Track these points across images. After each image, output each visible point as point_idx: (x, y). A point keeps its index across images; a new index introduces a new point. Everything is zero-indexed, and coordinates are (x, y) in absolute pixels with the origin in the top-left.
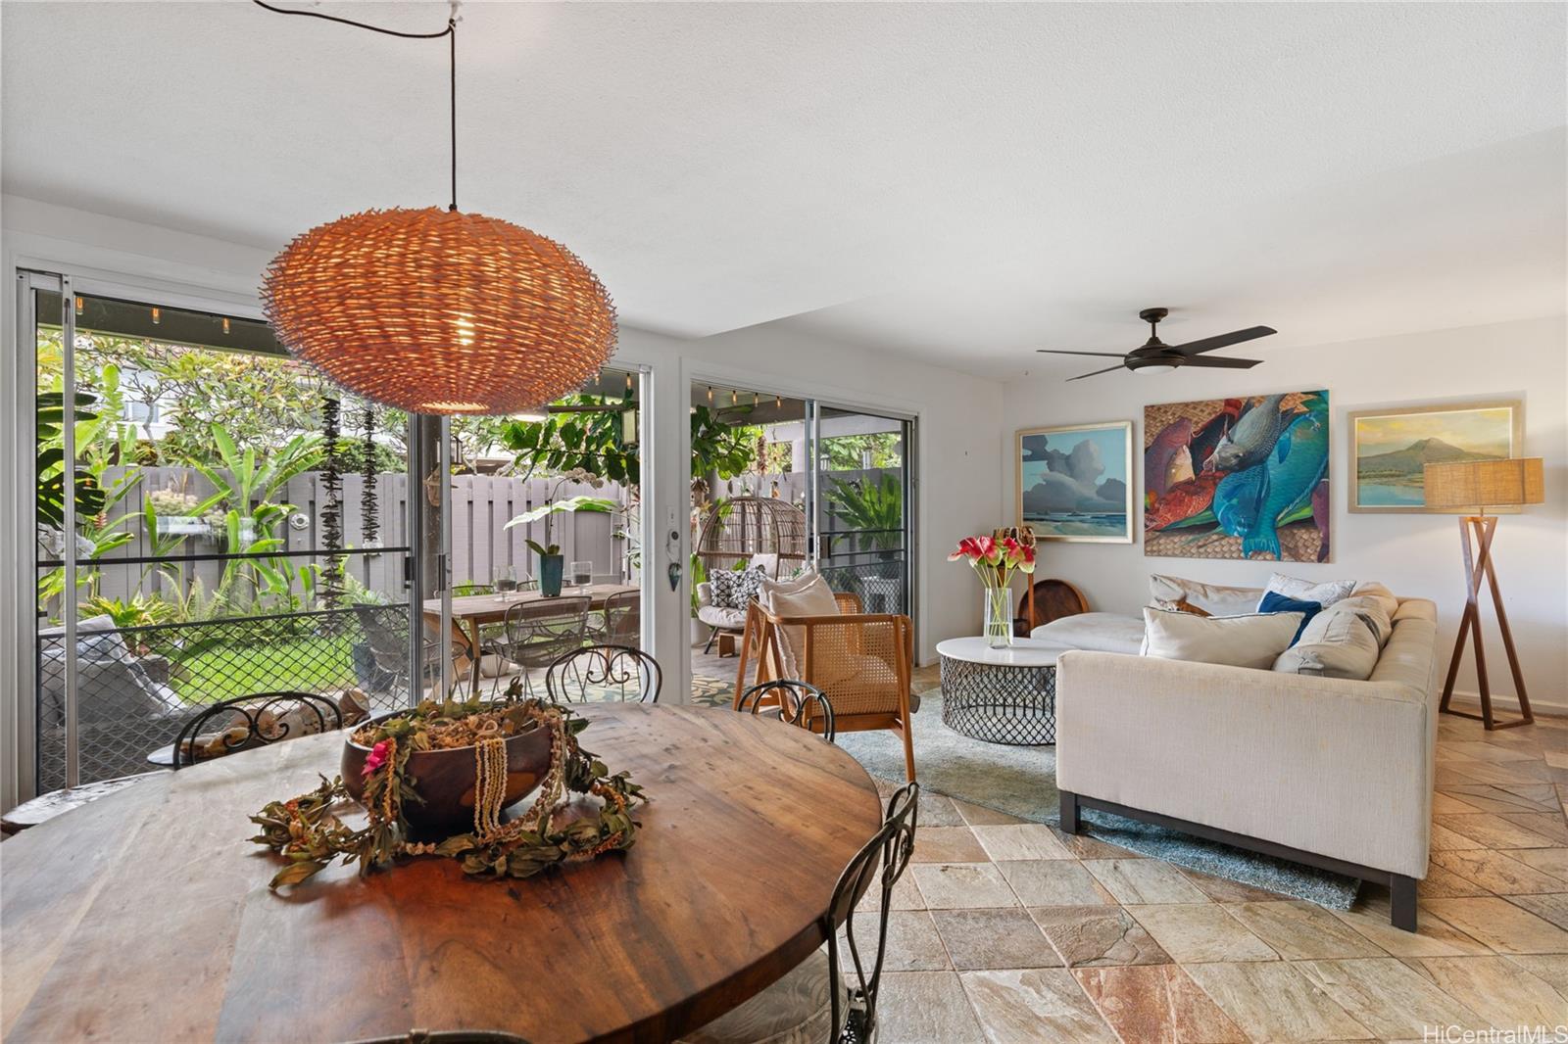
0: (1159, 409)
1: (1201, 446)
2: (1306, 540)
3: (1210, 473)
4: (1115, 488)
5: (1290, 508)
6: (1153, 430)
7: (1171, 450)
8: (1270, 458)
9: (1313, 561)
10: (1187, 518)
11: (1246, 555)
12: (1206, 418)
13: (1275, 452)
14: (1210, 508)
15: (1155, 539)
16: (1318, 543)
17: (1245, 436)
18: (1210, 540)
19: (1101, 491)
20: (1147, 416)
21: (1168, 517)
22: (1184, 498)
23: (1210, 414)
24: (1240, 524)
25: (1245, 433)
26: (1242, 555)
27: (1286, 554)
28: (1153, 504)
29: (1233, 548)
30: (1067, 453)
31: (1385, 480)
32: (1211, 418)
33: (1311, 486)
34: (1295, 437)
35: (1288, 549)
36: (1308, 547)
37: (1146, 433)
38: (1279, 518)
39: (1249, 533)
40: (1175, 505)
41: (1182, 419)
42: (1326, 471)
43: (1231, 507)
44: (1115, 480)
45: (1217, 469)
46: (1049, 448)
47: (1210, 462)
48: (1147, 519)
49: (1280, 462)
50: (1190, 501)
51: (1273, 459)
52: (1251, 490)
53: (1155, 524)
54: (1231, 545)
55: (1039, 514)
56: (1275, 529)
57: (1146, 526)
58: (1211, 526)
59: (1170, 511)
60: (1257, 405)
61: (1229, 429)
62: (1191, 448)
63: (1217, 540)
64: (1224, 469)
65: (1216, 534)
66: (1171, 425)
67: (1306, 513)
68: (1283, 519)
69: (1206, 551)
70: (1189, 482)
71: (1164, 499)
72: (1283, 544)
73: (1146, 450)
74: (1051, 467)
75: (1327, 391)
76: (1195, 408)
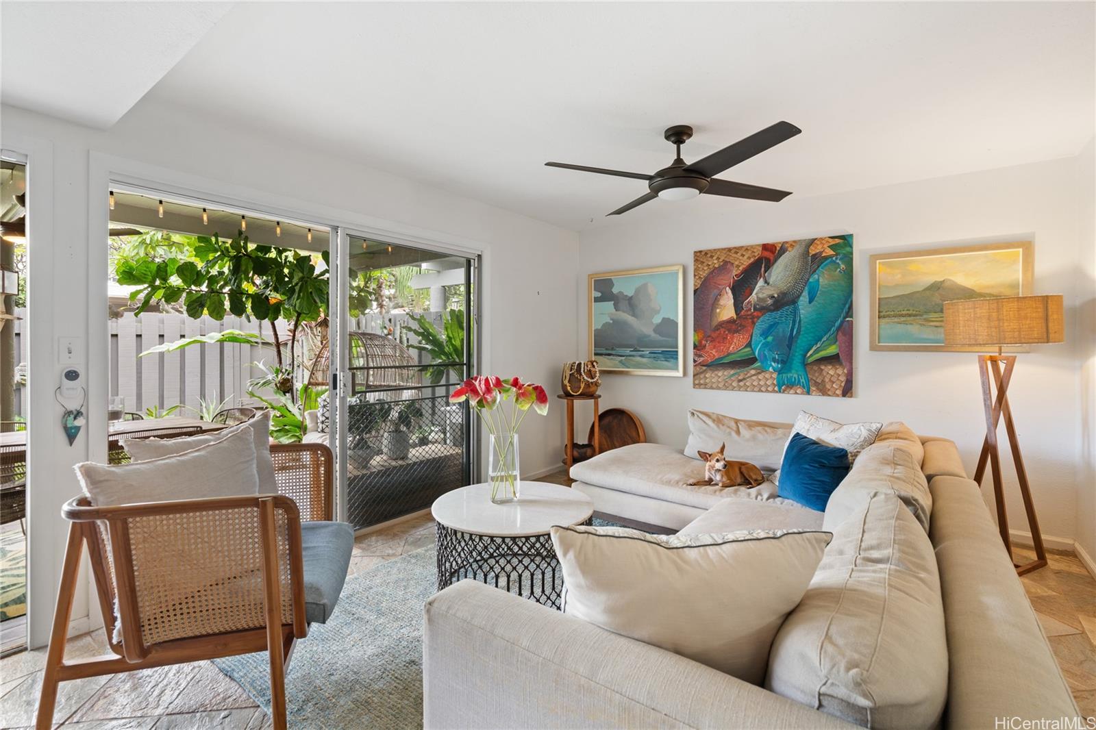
0: (706, 254)
1: (741, 288)
2: (832, 376)
3: (749, 313)
4: (668, 326)
5: (818, 346)
6: (701, 273)
7: (716, 292)
8: (801, 298)
9: (838, 396)
10: (729, 355)
11: (780, 388)
12: (746, 262)
13: (805, 293)
14: (749, 345)
15: (702, 373)
16: (843, 378)
17: (779, 278)
18: (749, 375)
19: (658, 329)
20: (696, 260)
21: (712, 353)
22: (727, 334)
23: (749, 258)
24: (774, 360)
25: (780, 275)
26: (776, 389)
27: (814, 389)
28: (700, 342)
29: (769, 383)
30: (630, 295)
31: (903, 319)
32: (750, 262)
33: (837, 324)
34: (823, 278)
35: (816, 384)
36: (833, 383)
37: (695, 276)
38: (808, 355)
39: (782, 368)
40: (719, 342)
41: (726, 263)
42: (850, 312)
43: (766, 345)
44: (669, 319)
45: (755, 309)
46: (615, 290)
47: (749, 302)
48: (695, 354)
49: (810, 302)
50: (732, 338)
51: (804, 299)
52: (784, 329)
53: (702, 359)
54: (767, 380)
56: (805, 365)
57: (695, 361)
58: (750, 361)
59: (714, 347)
60: (790, 249)
61: (765, 272)
62: (733, 290)
63: (754, 375)
64: (762, 309)
65: (753, 369)
66: (716, 268)
67: (832, 350)
68: (813, 356)
69: (745, 384)
70: (731, 322)
71: (709, 336)
72: (811, 379)
73: (695, 291)
74: (617, 308)
75: (852, 235)
76: (736, 253)
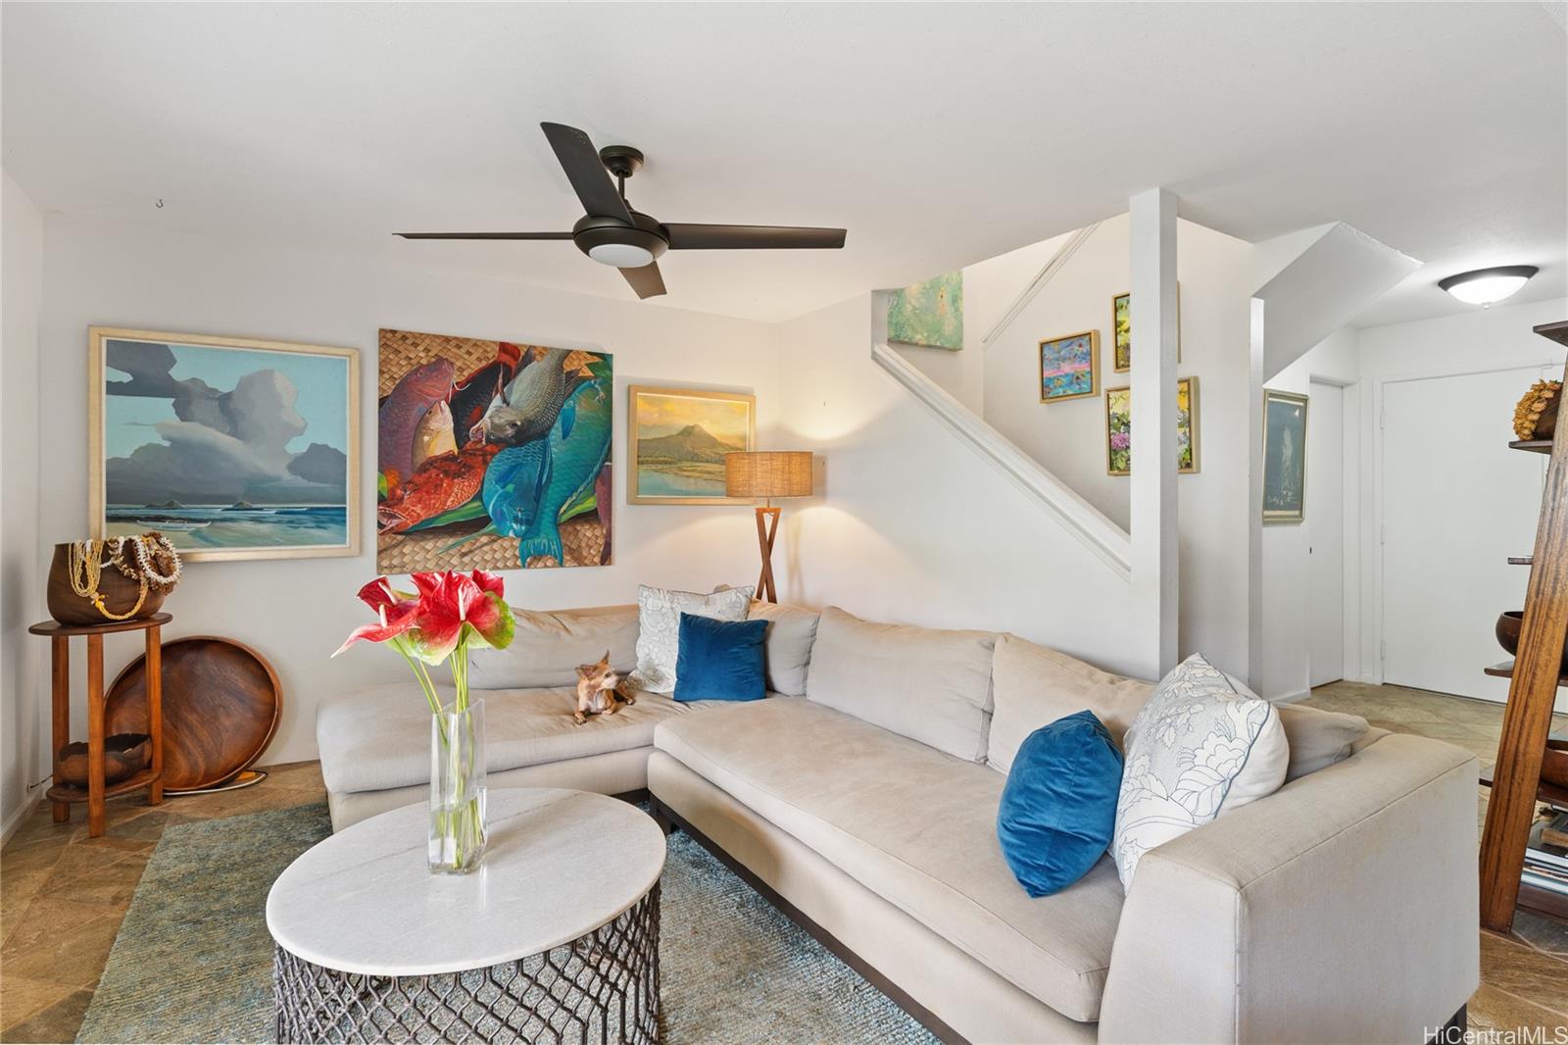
0: (404, 337)
1: (467, 403)
2: (589, 538)
3: (479, 446)
4: (327, 462)
5: (574, 498)
6: (394, 369)
7: (421, 406)
8: (553, 431)
9: (596, 564)
10: (445, 512)
11: (524, 562)
12: (474, 365)
13: (558, 424)
14: (478, 497)
15: (395, 546)
16: (601, 541)
17: (524, 398)
18: (478, 544)
19: (297, 465)
20: (384, 346)
21: (415, 510)
22: (442, 480)
23: (479, 359)
24: (516, 520)
25: (524, 393)
26: (519, 562)
27: (568, 558)
28: (392, 491)
29: (508, 554)
30: (224, 389)
31: (660, 466)
32: (481, 366)
33: (595, 470)
34: (580, 406)
35: (571, 551)
36: (591, 547)
37: (381, 372)
38: (562, 511)
39: (526, 532)
40: (428, 492)
41: (440, 360)
42: (609, 457)
43: (504, 497)
44: (326, 447)
45: (489, 441)
46: (179, 373)
47: (478, 429)
48: (382, 514)
49: (564, 438)
50: (451, 486)
51: (556, 433)
52: (530, 473)
53: (395, 522)
54: (506, 550)
55: (150, 506)
56: (557, 525)
57: (381, 526)
58: (478, 524)
59: (419, 501)
60: (538, 357)
61: (504, 385)
62: (453, 406)
63: (486, 544)
64: (499, 443)
65: (484, 534)
66: (421, 366)
67: (590, 504)
68: (567, 512)
69: (472, 559)
70: (449, 458)
71: (410, 482)
72: (565, 545)
73: (382, 401)
74: (183, 412)
75: (611, 355)
76: (459, 347)
